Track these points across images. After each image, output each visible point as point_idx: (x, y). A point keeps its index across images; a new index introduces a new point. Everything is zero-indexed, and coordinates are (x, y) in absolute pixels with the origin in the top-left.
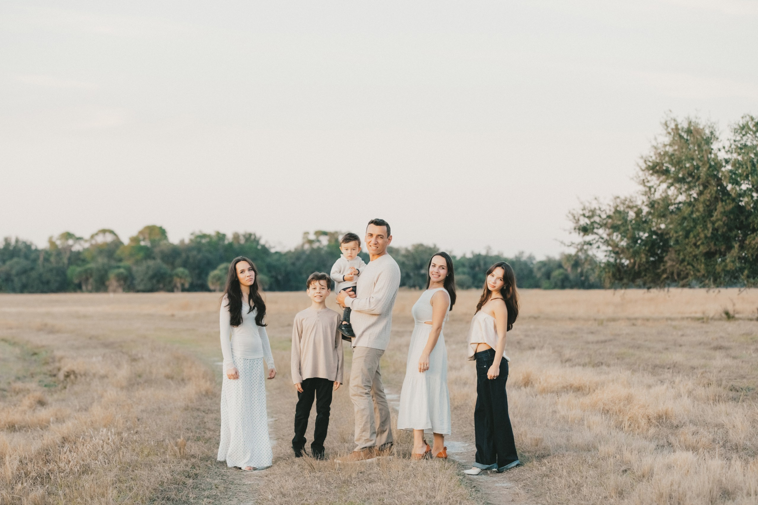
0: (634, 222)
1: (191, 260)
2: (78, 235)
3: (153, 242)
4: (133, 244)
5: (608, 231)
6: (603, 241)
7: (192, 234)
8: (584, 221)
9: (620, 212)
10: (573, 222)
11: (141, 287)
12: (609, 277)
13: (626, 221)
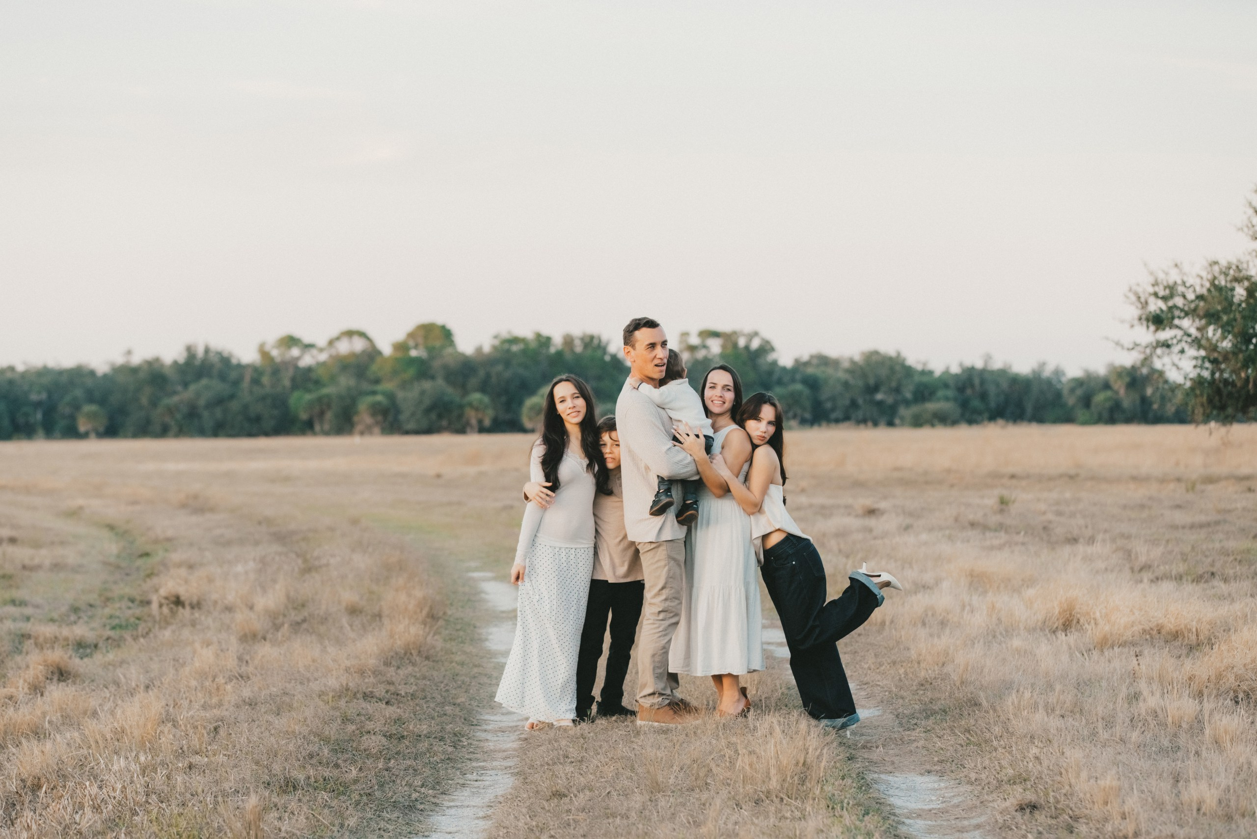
0: (1244, 305)
1: (494, 380)
2: (307, 340)
3: (430, 350)
4: (399, 355)
5: (1198, 323)
6: (1189, 340)
7: (496, 337)
8: (1156, 306)
9: (1219, 289)
10: (1137, 307)
11: (411, 426)
12: (1202, 405)
13: (1231, 303)
